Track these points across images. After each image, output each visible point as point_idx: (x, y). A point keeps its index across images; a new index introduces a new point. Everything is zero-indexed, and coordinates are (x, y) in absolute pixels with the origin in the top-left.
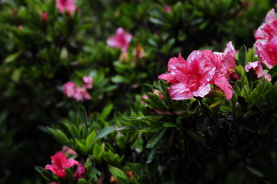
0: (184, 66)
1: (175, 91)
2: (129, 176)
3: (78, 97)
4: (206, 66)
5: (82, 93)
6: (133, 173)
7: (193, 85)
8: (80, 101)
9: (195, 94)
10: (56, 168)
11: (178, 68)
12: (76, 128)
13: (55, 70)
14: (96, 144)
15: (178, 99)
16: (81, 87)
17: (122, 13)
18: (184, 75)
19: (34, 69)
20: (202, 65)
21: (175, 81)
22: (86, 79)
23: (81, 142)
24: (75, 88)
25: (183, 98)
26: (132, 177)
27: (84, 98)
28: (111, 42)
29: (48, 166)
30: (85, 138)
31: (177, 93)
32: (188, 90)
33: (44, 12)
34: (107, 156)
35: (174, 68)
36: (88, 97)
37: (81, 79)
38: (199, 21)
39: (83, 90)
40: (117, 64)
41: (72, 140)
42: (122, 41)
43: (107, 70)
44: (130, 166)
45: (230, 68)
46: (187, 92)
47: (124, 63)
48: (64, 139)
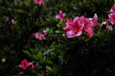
0: (72, 23)
1: (68, 34)
2: (53, 70)
3: (40, 39)
4: (81, 23)
5: (42, 37)
6: (55, 69)
7: (76, 31)
8: (41, 40)
9: (76, 35)
10: (23, 66)
11: (69, 24)
12: (34, 50)
13: (32, 28)
14: (41, 57)
15: (69, 37)
16: (42, 35)
17: (64, 5)
18: (72, 27)
19: (24, 27)
20: (79, 23)
21: (68, 30)
22: (44, 31)
23: (35, 56)
24: (39, 35)
25: (71, 37)
26: (54, 70)
27: (43, 39)
28: (57, 17)
29: (20, 65)
30: (37, 54)
31: (69, 35)
32: (73, 33)
33: (28, 4)
34: (46, 62)
35: (68, 24)
36: (45, 38)
37: (42, 31)
38: (93, 8)
39: (43, 36)
40: (58, 25)
41: (32, 55)
42: (62, 16)
43: (54, 28)
44: (55, 66)
45: (95, 24)
46: (73, 34)
47: (60, 25)
48: (29, 55)
